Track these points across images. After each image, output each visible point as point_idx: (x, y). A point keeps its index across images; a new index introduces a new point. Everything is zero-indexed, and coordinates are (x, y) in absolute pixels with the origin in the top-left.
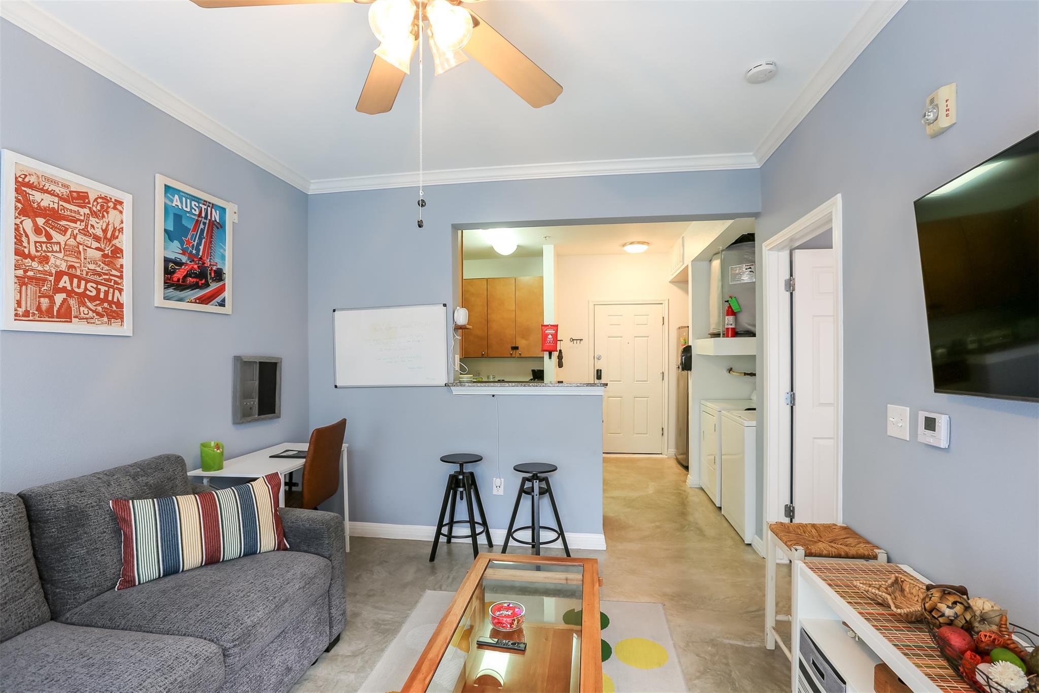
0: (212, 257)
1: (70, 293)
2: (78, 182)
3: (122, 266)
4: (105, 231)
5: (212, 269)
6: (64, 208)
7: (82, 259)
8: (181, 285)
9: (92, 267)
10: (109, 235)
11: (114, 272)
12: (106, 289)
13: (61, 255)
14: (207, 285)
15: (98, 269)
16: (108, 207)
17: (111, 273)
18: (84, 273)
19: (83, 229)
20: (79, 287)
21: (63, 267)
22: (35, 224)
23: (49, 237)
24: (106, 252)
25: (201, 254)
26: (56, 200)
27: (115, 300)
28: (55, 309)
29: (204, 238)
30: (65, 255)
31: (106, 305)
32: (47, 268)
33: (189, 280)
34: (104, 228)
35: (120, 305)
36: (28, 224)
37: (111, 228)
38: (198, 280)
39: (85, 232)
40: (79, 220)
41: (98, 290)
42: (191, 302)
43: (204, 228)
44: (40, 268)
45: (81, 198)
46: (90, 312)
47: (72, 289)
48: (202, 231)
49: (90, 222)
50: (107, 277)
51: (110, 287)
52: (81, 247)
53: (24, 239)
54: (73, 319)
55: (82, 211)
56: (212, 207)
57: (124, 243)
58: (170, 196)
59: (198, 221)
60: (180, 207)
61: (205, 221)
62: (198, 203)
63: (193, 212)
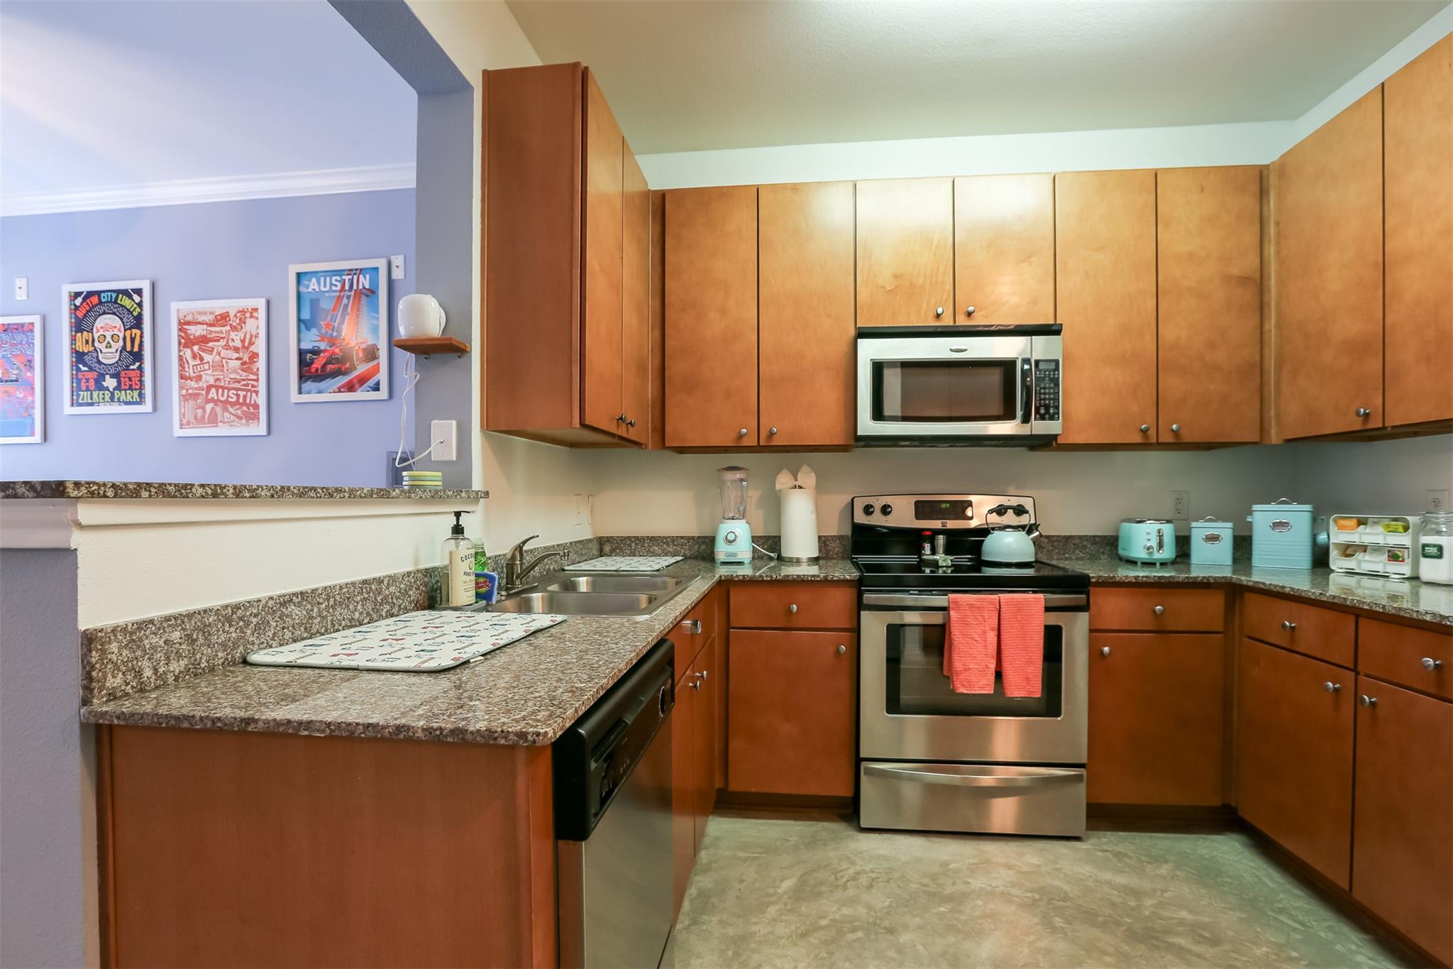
0: (359, 334)
1: (216, 402)
2: (220, 306)
3: (258, 369)
4: (243, 341)
5: (359, 348)
6: (211, 332)
7: (225, 371)
8: (320, 375)
9: (233, 376)
10: (246, 344)
11: (252, 377)
12: (245, 393)
13: (209, 372)
14: (353, 368)
15: (238, 377)
16: (246, 318)
17: (249, 378)
18: (227, 382)
19: (225, 345)
20: (223, 396)
21: (212, 382)
22: (192, 351)
23: (202, 359)
24: (244, 360)
25: (343, 334)
26: (205, 327)
27: (253, 402)
28: (206, 417)
29: (348, 314)
30: (213, 371)
31: (245, 408)
32: (201, 384)
33: (330, 367)
34: (242, 338)
35: (256, 406)
36: (188, 353)
37: (248, 337)
38: (337, 367)
39: (227, 347)
40: (221, 338)
41: (238, 396)
42: (334, 392)
43: (348, 302)
44: (196, 386)
45: (223, 319)
46: (232, 416)
47: (218, 398)
49: (231, 337)
50: (245, 382)
51: (247, 391)
52: (224, 361)
53: (186, 365)
54: (219, 424)
55: (224, 329)
56: (360, 274)
57: (260, 347)
58: (306, 282)
59: (339, 297)
60: (317, 290)
61: (349, 293)
62: (341, 276)
63: (334, 288)
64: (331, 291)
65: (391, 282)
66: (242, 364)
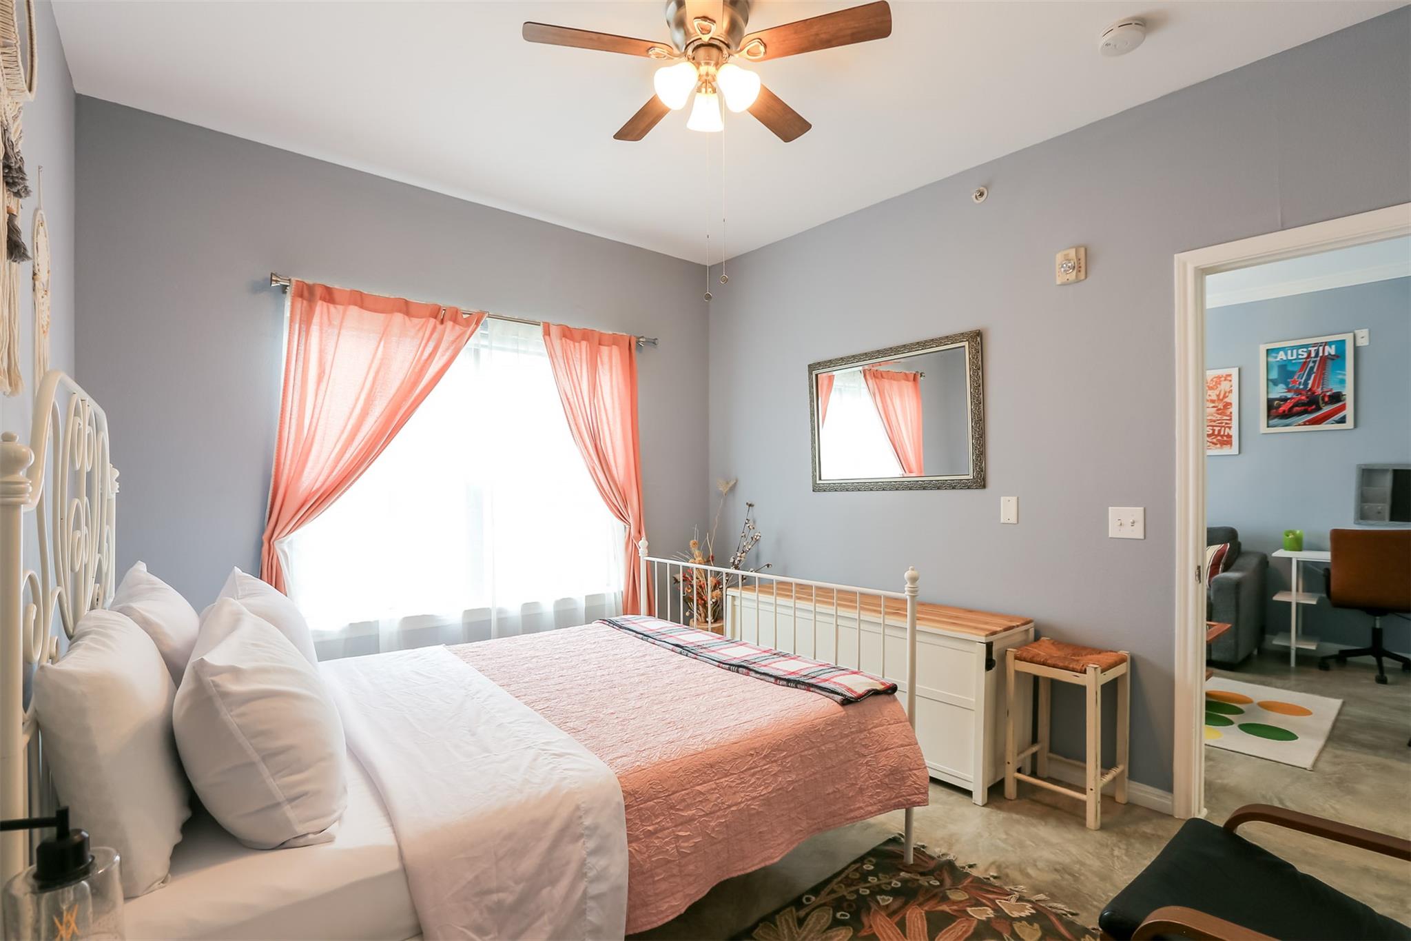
0: (1325, 386)
3: (1231, 413)
4: (1218, 396)
5: (1325, 395)
8: (1286, 415)
9: (1209, 418)
10: (1221, 397)
11: (1225, 418)
12: (1219, 428)
14: (1319, 409)
15: (1214, 418)
16: (1220, 381)
17: (1223, 418)
24: (1219, 407)
25: (1310, 386)
27: (1226, 434)
29: (1314, 373)
31: (1219, 438)
33: (1297, 409)
34: (1217, 394)
35: (1229, 436)
37: (1223, 393)
38: (1306, 407)
41: (1214, 430)
42: (1299, 425)
43: (1314, 365)
46: (1208, 443)
48: (1312, 368)
50: (1219, 422)
51: (1222, 427)
56: (1325, 345)
57: (1233, 398)
58: (1274, 355)
59: (1305, 363)
60: (1285, 359)
61: (1315, 359)
62: (1307, 348)
63: (1300, 357)
64: (1297, 359)
65: (1356, 349)
66: (1218, 410)
